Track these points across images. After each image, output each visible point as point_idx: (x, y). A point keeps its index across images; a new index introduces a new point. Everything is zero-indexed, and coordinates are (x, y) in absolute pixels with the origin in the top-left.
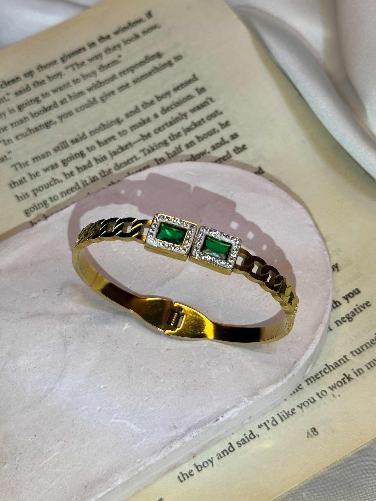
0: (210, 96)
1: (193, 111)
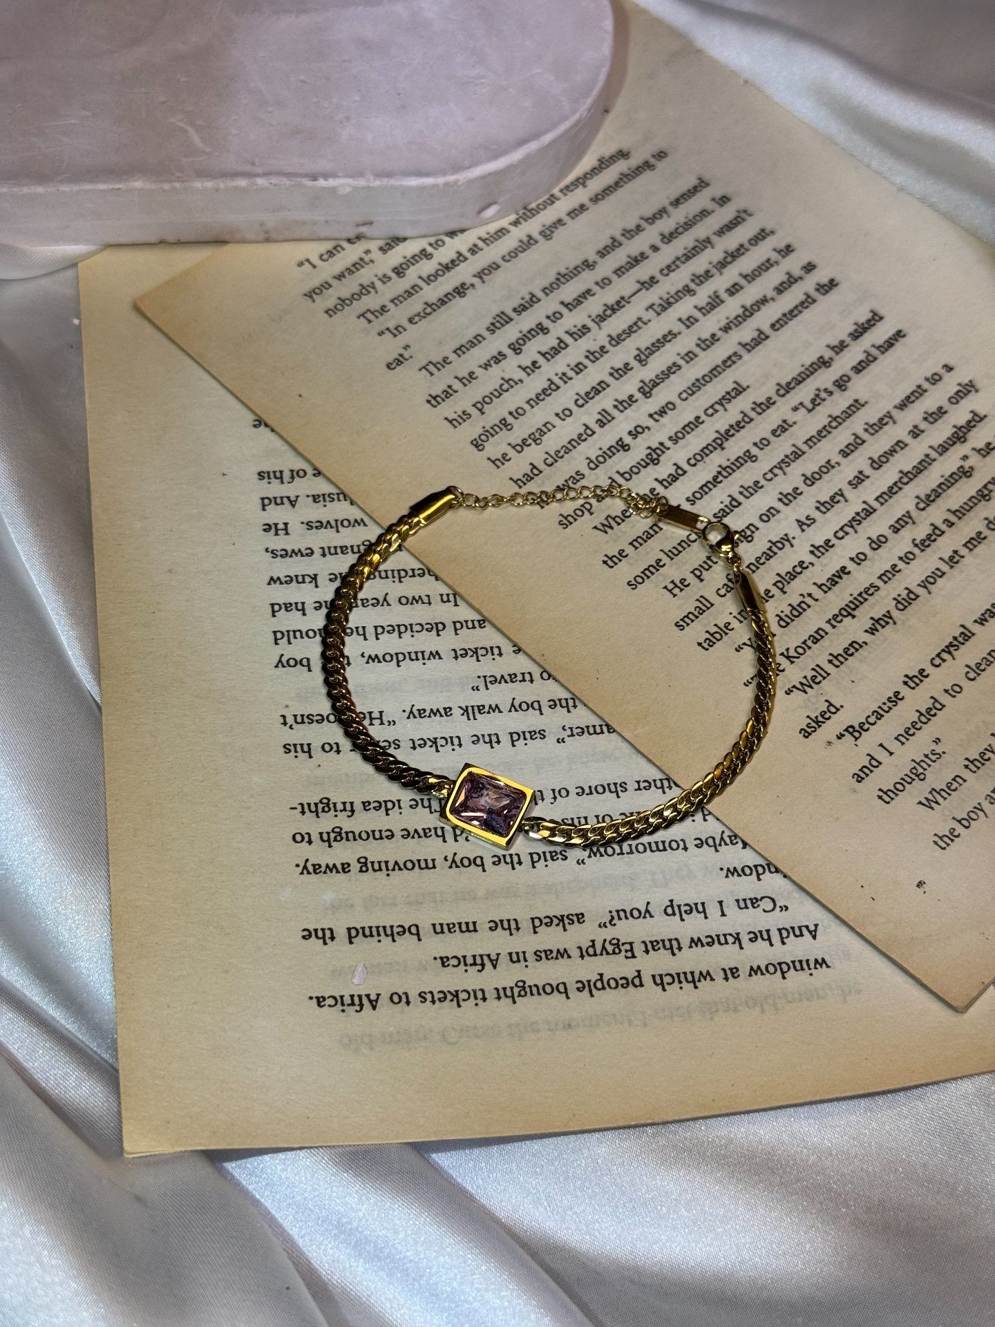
0: (741, 206)
1: (721, 232)
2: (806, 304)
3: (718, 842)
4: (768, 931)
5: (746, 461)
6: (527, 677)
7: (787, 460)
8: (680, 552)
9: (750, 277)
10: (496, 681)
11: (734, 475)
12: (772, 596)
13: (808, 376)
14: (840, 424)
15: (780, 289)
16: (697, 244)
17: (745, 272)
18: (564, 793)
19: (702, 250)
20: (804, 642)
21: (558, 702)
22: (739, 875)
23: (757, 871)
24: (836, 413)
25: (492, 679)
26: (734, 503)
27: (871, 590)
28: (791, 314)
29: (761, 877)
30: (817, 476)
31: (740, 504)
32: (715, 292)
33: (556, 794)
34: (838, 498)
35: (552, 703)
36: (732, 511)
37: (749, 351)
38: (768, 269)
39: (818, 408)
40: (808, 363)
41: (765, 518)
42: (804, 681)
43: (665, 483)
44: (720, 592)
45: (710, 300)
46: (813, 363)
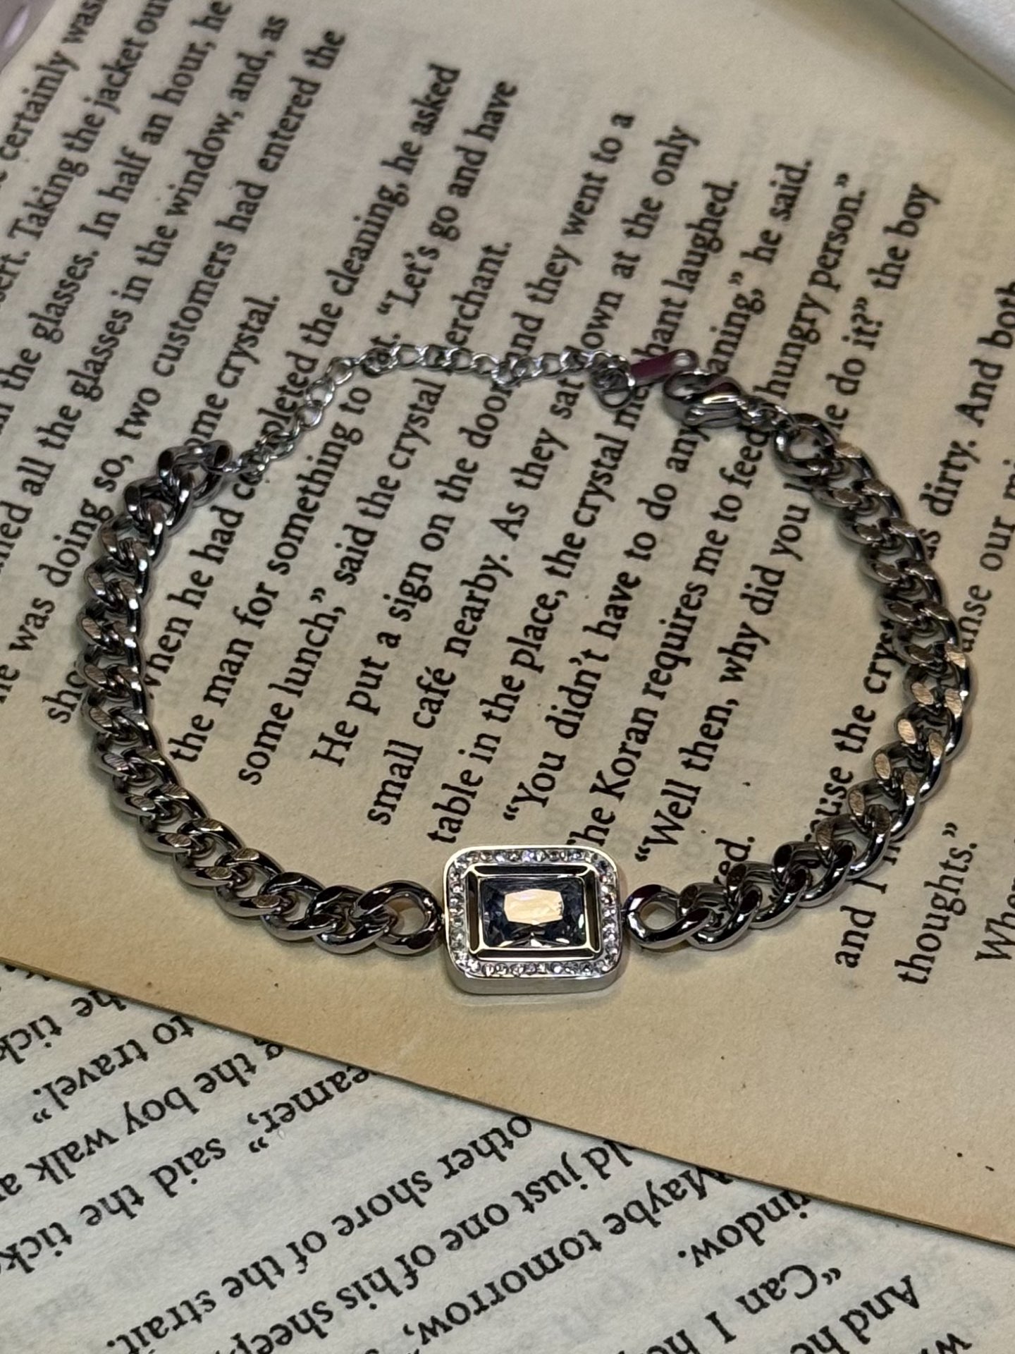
2: (304, 98)
3: (649, 1207)
4: (825, 1331)
5: (344, 447)
6: (131, 1052)
7: (418, 414)
8: (308, 674)
9: (174, 93)
10: (73, 1085)
11: (334, 482)
12: (522, 686)
13: (377, 235)
14: (480, 305)
15: (242, 90)
16: (41, 73)
17: (159, 88)
18: (314, 1242)
19: (59, 81)
20: (623, 749)
21: (214, 1075)
22: (720, 1251)
23: (748, 1229)
24: (463, 286)
25: (65, 1084)
26: (362, 537)
27: (692, 598)
28: (286, 129)
29: (761, 1236)
30: (487, 422)
31: (373, 534)
32: (124, 149)
33: (302, 1250)
34: (547, 448)
35: (203, 1082)
36: (365, 554)
37: (243, 229)
38: (199, 63)
39: (423, 290)
40: (363, 210)
41: (432, 542)
42: (660, 822)
43: (212, 552)
44: (421, 719)
45: (121, 168)
46: (374, 206)
